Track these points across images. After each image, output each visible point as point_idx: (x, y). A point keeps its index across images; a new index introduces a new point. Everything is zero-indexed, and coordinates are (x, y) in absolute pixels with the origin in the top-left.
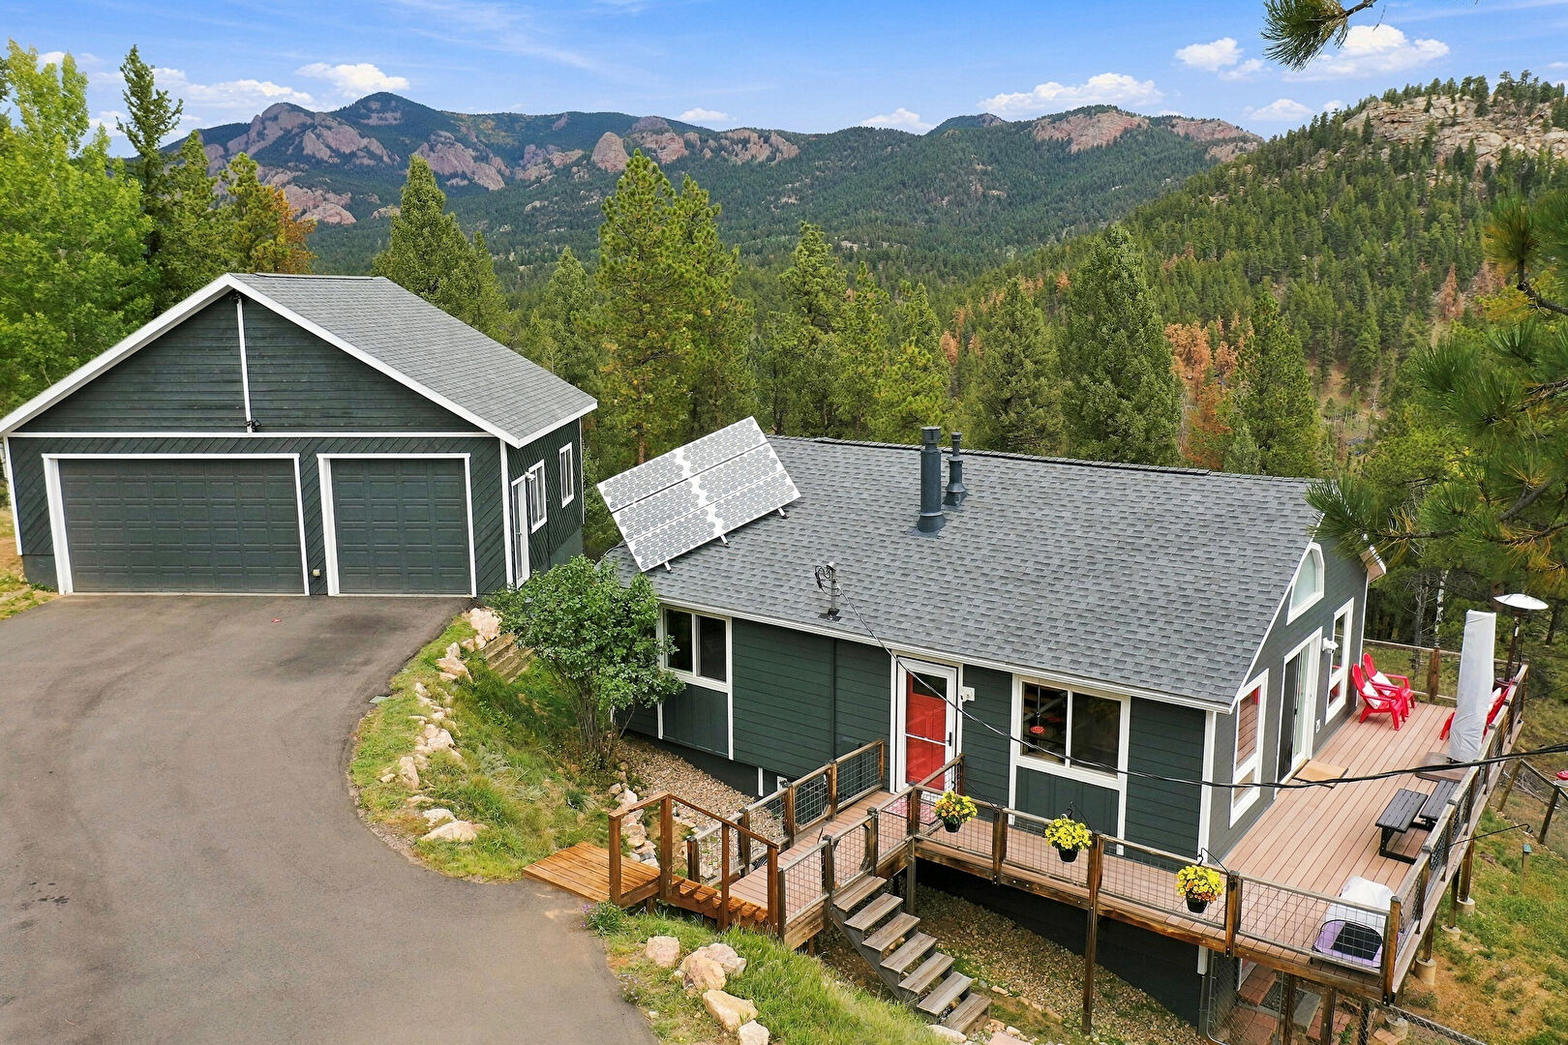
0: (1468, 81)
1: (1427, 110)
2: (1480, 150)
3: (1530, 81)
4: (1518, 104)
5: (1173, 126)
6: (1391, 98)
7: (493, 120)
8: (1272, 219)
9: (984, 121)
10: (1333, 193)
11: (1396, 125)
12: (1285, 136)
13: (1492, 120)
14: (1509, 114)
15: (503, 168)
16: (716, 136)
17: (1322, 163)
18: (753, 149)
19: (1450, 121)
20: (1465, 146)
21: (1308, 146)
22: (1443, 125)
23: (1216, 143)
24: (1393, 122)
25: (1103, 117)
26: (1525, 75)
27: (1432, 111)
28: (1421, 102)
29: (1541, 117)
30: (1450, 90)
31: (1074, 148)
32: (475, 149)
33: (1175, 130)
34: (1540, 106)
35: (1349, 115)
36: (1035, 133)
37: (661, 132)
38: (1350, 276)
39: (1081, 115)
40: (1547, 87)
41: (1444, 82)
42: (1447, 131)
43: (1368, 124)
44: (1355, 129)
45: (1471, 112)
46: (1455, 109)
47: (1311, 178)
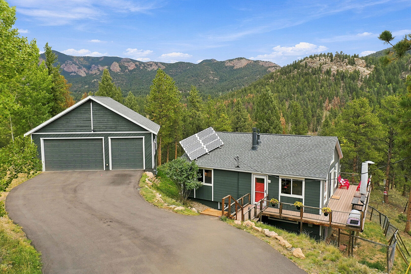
0: (328, 54)
1: (319, 60)
2: (332, 70)
3: (342, 54)
4: (340, 59)
5: (259, 63)
6: (311, 57)
7: (83, 58)
8: (285, 86)
9: (212, 61)
10: (299, 79)
11: (312, 64)
12: (287, 66)
13: (334, 63)
14: (338, 61)
15: (86, 70)
16: (143, 63)
17: (296, 72)
18: (153, 67)
19: (325, 63)
20: (329, 69)
21: (292, 68)
22: (323, 64)
23: (269, 67)
24: (312, 63)
25: (242, 60)
26: (341, 52)
27: (321, 60)
28: (318, 58)
29: (345, 62)
30: (324, 55)
31: (235, 68)
32: (78, 65)
33: (259, 64)
34: (345, 60)
35: (301, 61)
36: (225, 64)
37: (129, 62)
38: (304, 100)
39: (237, 60)
40: (346, 55)
41: (323, 54)
42: (324, 65)
43: (306, 63)
44: (303, 64)
45: (330, 61)
46: (326, 60)
47: (293, 76)
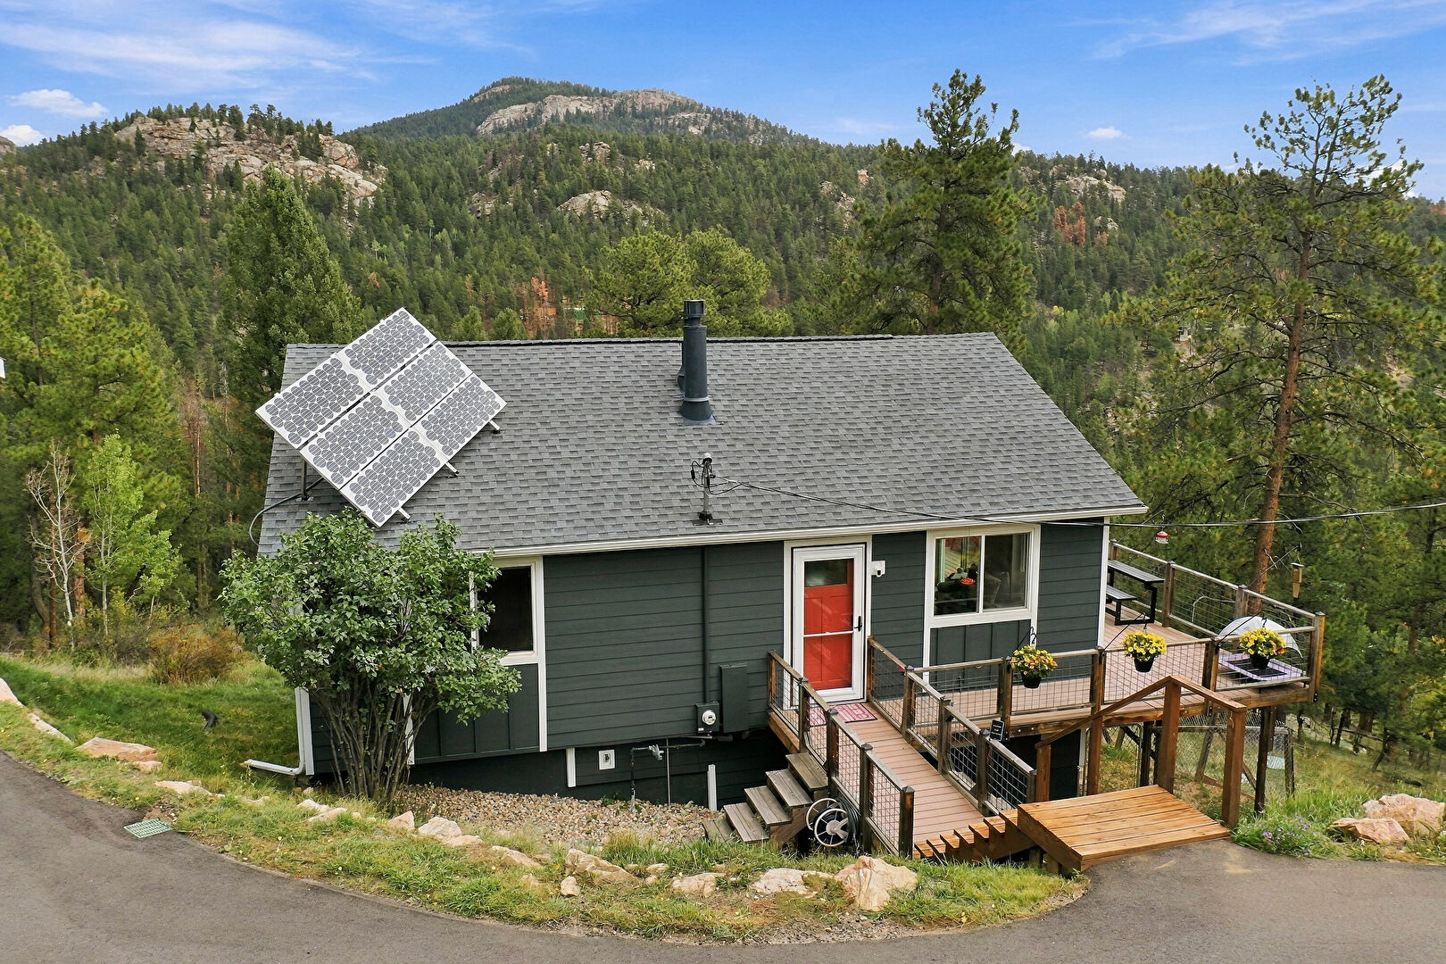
1: (192, 130)
3: (275, 114)
4: (269, 133)
6: (157, 115)
10: (119, 200)
11: (166, 140)
12: (55, 140)
13: (250, 145)
14: (264, 141)
17: (100, 170)
19: (213, 142)
20: (232, 165)
21: (81, 152)
22: (209, 145)
24: (163, 137)
26: (271, 108)
27: (197, 131)
28: (186, 122)
29: (289, 146)
30: (208, 113)
34: (287, 137)
40: (289, 122)
41: (202, 107)
42: (213, 151)
43: (138, 136)
44: (128, 141)
45: (231, 136)
46: (217, 132)
47: (90, 182)
